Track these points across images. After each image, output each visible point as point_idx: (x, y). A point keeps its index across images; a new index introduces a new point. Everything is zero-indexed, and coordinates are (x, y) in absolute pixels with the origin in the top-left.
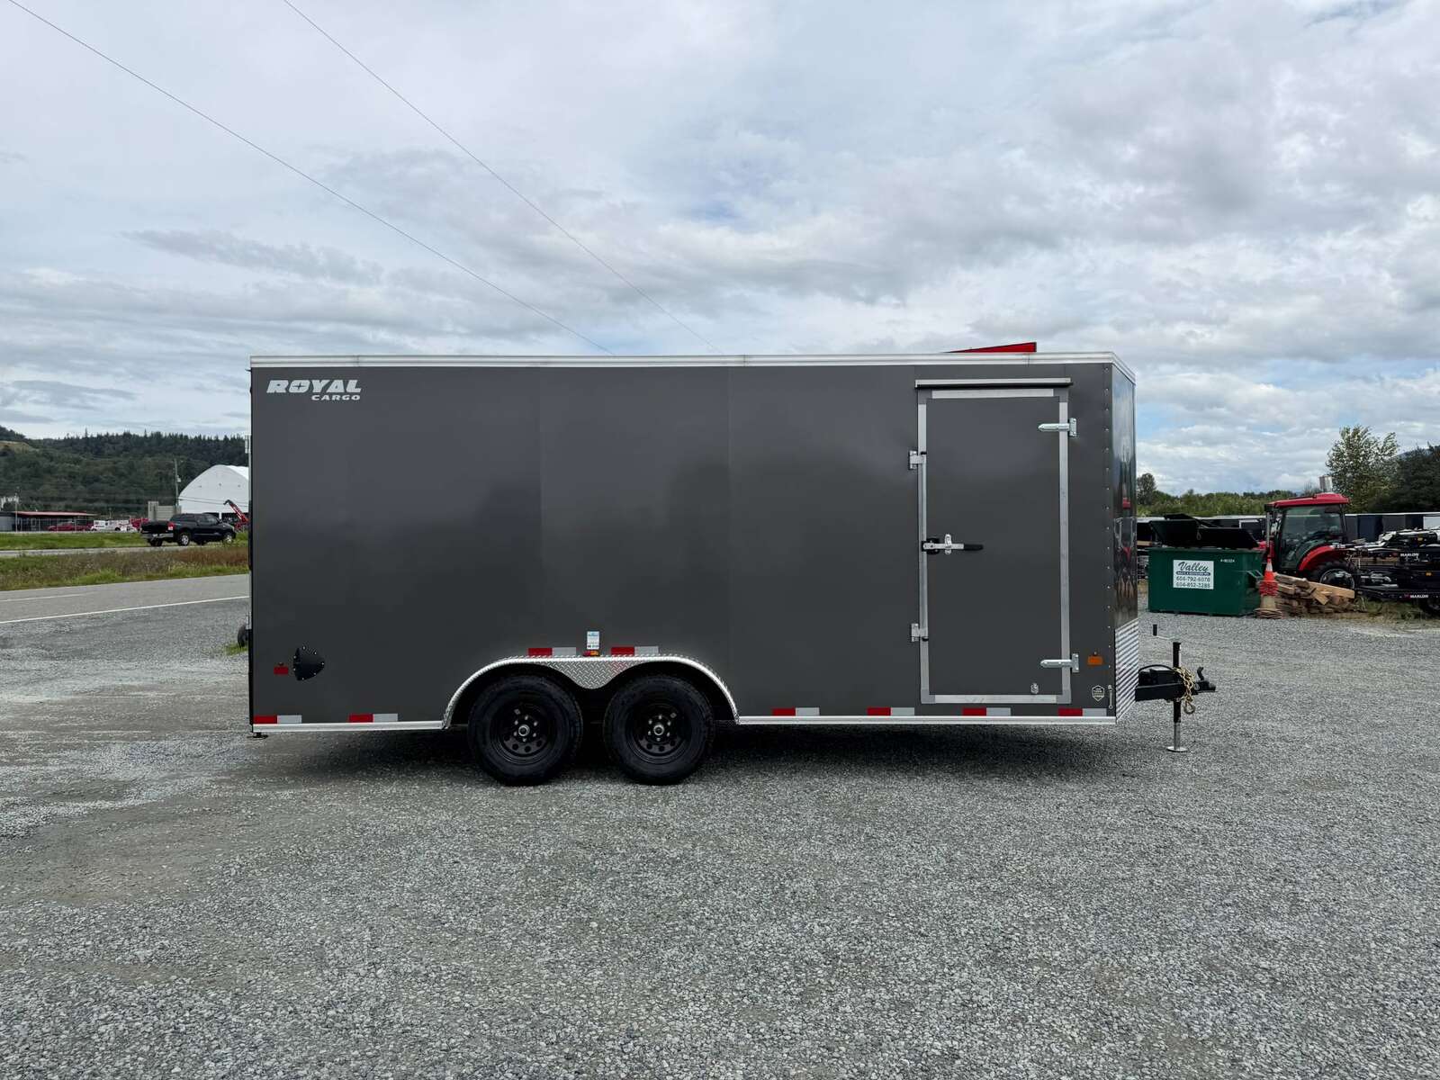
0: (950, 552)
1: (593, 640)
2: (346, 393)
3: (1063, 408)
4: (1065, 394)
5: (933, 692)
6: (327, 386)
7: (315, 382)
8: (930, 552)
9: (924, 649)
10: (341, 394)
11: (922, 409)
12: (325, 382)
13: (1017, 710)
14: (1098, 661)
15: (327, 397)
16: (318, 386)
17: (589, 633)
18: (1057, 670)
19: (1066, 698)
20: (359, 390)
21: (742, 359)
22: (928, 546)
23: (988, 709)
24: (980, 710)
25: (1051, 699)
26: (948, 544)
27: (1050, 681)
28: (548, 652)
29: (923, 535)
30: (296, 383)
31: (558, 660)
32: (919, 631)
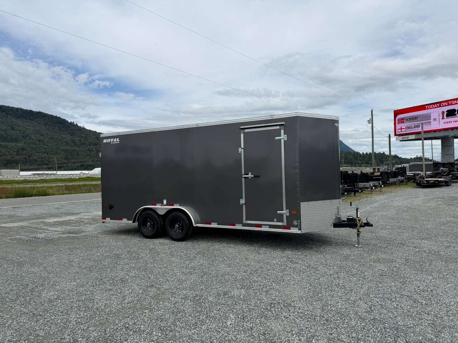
0: (250, 178)
1: (165, 202)
2: (117, 141)
3: (282, 131)
4: (283, 127)
5: (247, 220)
6: (114, 140)
7: (111, 139)
8: (245, 178)
9: (244, 206)
10: (116, 142)
11: (242, 135)
12: (113, 139)
13: (271, 226)
14: (295, 212)
15: (113, 143)
16: (112, 140)
17: (164, 200)
18: (282, 215)
19: (285, 223)
20: (119, 141)
21: (197, 125)
22: (244, 176)
23: (262, 226)
24: (260, 226)
25: (280, 224)
26: (250, 175)
27: (280, 218)
28: (155, 205)
29: (243, 173)
30: (108, 140)
31: (158, 207)
32: (242, 201)
